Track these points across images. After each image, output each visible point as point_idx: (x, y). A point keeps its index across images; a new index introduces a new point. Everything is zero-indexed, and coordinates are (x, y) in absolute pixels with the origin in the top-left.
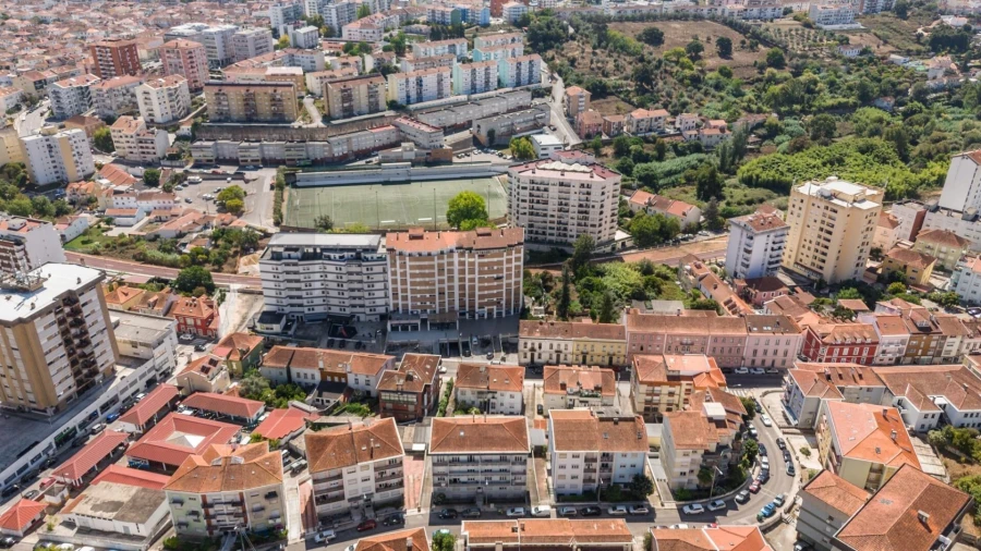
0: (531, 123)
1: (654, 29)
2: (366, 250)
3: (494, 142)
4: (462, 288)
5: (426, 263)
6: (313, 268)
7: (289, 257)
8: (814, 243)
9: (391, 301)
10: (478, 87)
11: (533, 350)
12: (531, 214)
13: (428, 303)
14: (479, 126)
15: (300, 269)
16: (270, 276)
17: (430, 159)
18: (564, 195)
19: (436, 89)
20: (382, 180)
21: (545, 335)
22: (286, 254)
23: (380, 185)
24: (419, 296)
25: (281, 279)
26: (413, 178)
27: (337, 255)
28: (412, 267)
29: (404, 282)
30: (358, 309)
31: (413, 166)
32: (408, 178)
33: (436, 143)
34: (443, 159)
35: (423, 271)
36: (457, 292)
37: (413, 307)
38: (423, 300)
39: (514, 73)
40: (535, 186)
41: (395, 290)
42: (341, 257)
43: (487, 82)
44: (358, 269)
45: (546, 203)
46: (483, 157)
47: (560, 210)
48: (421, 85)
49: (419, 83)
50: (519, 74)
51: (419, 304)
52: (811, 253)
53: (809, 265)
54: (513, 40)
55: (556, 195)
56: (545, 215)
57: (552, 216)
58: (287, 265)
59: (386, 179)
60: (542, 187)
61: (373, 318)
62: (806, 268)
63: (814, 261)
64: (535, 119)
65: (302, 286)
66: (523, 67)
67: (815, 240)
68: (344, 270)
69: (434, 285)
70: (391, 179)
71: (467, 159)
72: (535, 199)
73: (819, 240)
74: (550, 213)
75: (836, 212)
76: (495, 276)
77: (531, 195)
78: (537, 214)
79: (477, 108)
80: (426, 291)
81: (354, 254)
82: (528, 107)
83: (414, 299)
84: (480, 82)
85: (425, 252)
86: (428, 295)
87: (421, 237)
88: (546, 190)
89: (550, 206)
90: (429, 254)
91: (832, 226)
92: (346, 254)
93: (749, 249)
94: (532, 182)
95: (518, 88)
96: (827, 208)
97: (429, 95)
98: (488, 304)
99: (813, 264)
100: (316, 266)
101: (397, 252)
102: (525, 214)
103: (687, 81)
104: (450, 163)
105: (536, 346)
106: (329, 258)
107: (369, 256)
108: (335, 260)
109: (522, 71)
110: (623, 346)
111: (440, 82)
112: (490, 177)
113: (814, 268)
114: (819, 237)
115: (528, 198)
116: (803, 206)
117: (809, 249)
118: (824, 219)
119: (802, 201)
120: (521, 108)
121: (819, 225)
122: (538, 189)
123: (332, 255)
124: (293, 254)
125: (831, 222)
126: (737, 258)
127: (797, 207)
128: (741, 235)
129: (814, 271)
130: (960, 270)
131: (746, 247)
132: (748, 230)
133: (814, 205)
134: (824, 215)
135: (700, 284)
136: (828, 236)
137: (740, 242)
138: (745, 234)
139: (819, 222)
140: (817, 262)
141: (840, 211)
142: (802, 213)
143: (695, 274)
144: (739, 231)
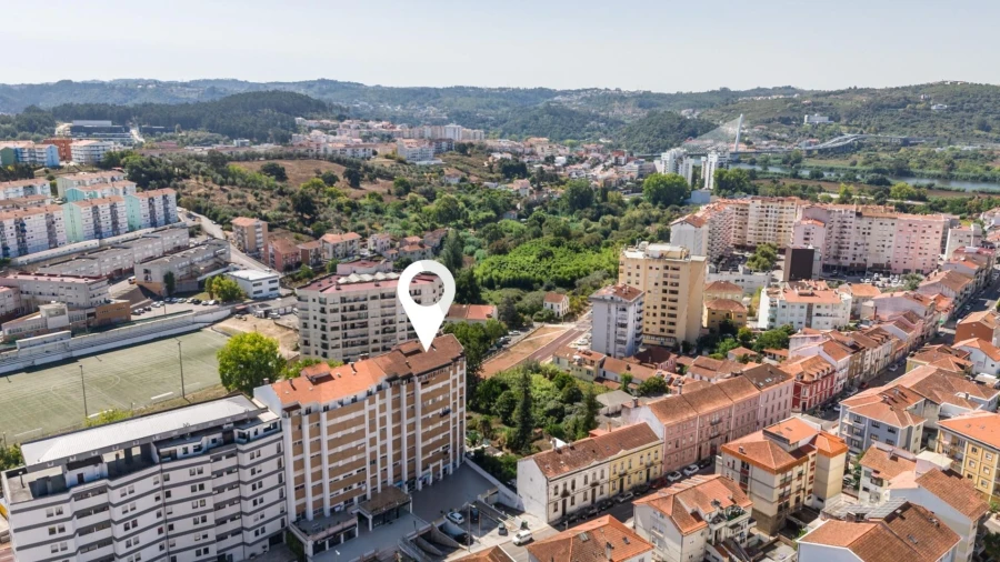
0: (211, 262)
1: (274, 165)
2: (240, 422)
3: (174, 289)
4: (397, 444)
5: (353, 416)
6: (140, 487)
7: (81, 480)
8: (659, 307)
9: (292, 504)
10: (103, 230)
11: (565, 494)
12: (345, 345)
13: (355, 486)
14: (146, 271)
15: (115, 496)
16: (43, 534)
17: (94, 322)
18: (387, 310)
19: (46, 235)
20: (21, 366)
21: (575, 465)
22: (72, 476)
23: (24, 374)
24: (341, 477)
25: (69, 531)
26: (75, 354)
27: (191, 447)
28: (331, 430)
29: (317, 460)
30: (231, 541)
31: (73, 335)
32: (67, 355)
33: (98, 298)
34: (115, 319)
35: (346, 432)
36: (390, 453)
37: (333, 501)
38: (347, 484)
39: (147, 211)
40: (348, 305)
41: (300, 481)
42: (198, 449)
43: (115, 223)
44: (232, 462)
45: (365, 325)
46: (170, 308)
47: (384, 332)
48: (24, 231)
49: (21, 228)
50: (152, 213)
51: (341, 491)
52: (658, 319)
53: (658, 332)
54: (113, 179)
55: (378, 312)
56: (364, 343)
57: (375, 341)
58: (79, 497)
59: (29, 364)
60: (357, 305)
61: (258, 549)
62: (657, 336)
63: (663, 326)
64: (216, 256)
65: (119, 531)
66: (156, 203)
67: (659, 303)
68: (208, 470)
69: (364, 450)
70: (37, 362)
71: (147, 315)
72: (349, 323)
73: (664, 303)
74: (372, 337)
75: (677, 269)
76: (440, 411)
77: (344, 319)
78: (353, 345)
79: (126, 252)
80: (352, 466)
81: (218, 436)
82: (187, 248)
83: (334, 486)
84: (106, 223)
85: (347, 398)
86: (354, 472)
87: (329, 378)
88: (362, 308)
89: (372, 329)
90: (354, 400)
91: (677, 285)
92: (205, 441)
93: (625, 322)
94: (343, 300)
95: (168, 226)
96: (667, 268)
97: (36, 243)
98: (432, 460)
99: (662, 330)
100: (144, 482)
101: (303, 410)
102: (337, 347)
103: (347, 208)
104: (128, 322)
105: (569, 488)
106: (173, 457)
107: (250, 431)
108: (186, 455)
109: (157, 209)
110: (659, 448)
111: (51, 225)
112: (198, 330)
113: (665, 334)
114: (664, 299)
115: (340, 324)
116: (640, 271)
117: (655, 315)
118: (666, 280)
119: (638, 267)
120: (179, 249)
121: (661, 287)
122: (352, 309)
123: (179, 449)
124: (88, 471)
125: (675, 281)
126: (608, 337)
127: (633, 275)
128: (609, 310)
129: (665, 337)
130: (776, 306)
131: (620, 321)
132: (618, 302)
133: (651, 268)
134: (665, 275)
135: (602, 371)
136: (673, 296)
137: (609, 319)
138: (613, 307)
139: (661, 284)
140: (666, 327)
141: (682, 268)
142: (641, 279)
143: (589, 362)
144: (605, 306)
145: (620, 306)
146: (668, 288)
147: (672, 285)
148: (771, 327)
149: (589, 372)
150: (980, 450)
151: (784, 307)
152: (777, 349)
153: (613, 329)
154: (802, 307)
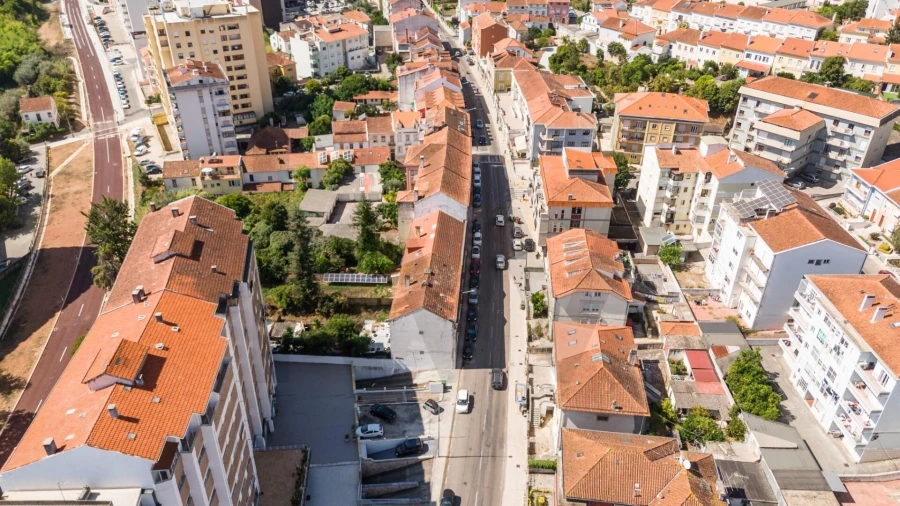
73: (230, 74)
75: (235, 28)
91: (239, 47)
96: (223, 28)
99: (235, 106)
114: (230, 68)
116: (192, 39)
118: (225, 43)
119: (188, 34)
121: (222, 54)
125: (236, 42)
126: (208, 134)
127: (184, 46)
128: (201, 97)
129: (243, 114)
130: (317, 49)
131: (221, 109)
132: (211, 85)
133: (203, 32)
134: (224, 38)
135: (247, 176)
136: (239, 63)
137: (203, 111)
138: (206, 93)
139: (220, 50)
140: (240, 102)
141: (242, 24)
142: (195, 49)
143: (226, 171)
144: (194, 95)
145: (214, 90)
146: (231, 53)
147: (233, 49)
148: (316, 75)
149: (232, 183)
150: (659, 125)
151: (324, 49)
152: (365, 94)
153: (212, 121)
154: (338, 45)
